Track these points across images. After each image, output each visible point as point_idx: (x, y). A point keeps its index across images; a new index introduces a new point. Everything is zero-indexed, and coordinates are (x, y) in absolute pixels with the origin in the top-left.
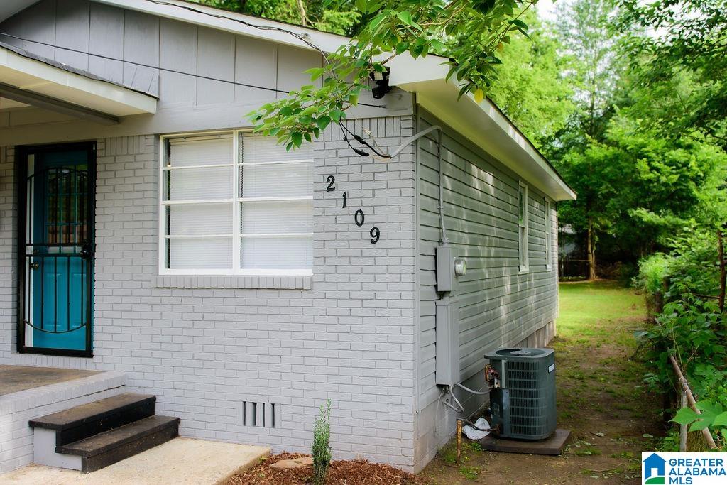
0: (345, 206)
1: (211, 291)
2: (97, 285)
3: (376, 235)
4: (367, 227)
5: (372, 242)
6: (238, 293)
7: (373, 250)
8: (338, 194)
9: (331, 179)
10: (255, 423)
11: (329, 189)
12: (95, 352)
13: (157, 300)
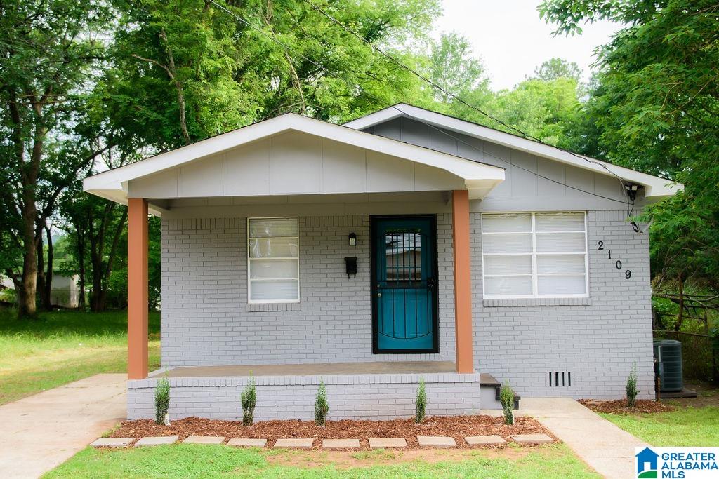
0: (610, 258)
1: (526, 308)
2: (441, 306)
3: (629, 274)
4: (624, 270)
5: (627, 278)
6: (544, 308)
7: (626, 283)
8: (605, 252)
9: (601, 243)
10: (557, 385)
11: (600, 249)
12: (441, 349)
13: (487, 315)
